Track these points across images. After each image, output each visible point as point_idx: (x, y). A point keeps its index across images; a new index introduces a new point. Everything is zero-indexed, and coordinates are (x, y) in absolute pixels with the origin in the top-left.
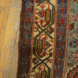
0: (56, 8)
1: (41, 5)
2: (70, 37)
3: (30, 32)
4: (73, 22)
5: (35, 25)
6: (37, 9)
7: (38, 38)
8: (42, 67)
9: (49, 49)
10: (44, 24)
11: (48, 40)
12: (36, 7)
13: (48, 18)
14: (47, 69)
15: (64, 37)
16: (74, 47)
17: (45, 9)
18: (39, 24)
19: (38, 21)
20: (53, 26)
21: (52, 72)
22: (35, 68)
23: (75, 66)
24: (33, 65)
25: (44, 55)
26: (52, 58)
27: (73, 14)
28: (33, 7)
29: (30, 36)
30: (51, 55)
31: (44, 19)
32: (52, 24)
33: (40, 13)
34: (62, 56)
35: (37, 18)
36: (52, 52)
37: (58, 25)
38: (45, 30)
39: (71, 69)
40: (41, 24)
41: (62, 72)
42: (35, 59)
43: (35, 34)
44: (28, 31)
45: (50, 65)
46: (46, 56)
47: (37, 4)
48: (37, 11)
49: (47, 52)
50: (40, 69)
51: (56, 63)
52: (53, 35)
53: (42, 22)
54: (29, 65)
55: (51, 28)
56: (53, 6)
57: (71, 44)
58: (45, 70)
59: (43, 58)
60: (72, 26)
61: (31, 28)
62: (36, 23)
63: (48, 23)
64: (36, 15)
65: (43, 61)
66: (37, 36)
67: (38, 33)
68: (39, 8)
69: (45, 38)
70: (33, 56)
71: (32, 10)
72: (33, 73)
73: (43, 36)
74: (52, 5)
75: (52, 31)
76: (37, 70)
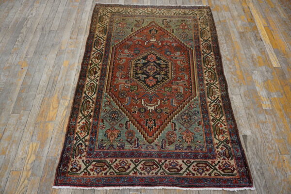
0: (213, 136)
1: (225, 138)
2: (200, 116)
3: (227, 119)
4: (200, 127)
5: (225, 123)
6: (227, 135)
7: (221, 115)
8: (213, 98)
9: (212, 109)
10: (219, 125)
11: (214, 115)
12: (228, 137)
13: (217, 129)
14: (210, 97)
15: (204, 117)
16: (195, 111)
17: (221, 135)
18: (223, 125)
19: (224, 127)
20: (212, 123)
21: (206, 95)
22: (218, 98)
23: (193, 100)
24: (220, 99)
25: (214, 105)
26: (209, 104)
27: (200, 132)
28: (231, 137)
29: (227, 117)
30: (210, 106)
31: (220, 128)
32: (214, 125)
33: (224, 132)
34: (202, 105)
35: (225, 128)
36: (209, 108)
37: (209, 124)
38: (218, 121)
39: (195, 98)
40: (221, 125)
41: (200, 96)
42: (220, 102)
43: (223, 118)
44: (229, 119)
45: (208, 100)
46: (212, 105)
47: (228, 139)
48: (226, 133)
49: (213, 108)
50: (214, 97)
51: (205, 101)
52: (212, 118)
53: (221, 126)
54: (223, 99)
55: (214, 122)
56: (215, 138)
57: (198, 112)
58: (211, 96)
59: (214, 103)
60: (199, 124)
61: (227, 121)
62: (225, 125)
63: (217, 125)
64: (227, 130)
65: (214, 102)
66: (221, 117)
67: (222, 118)
68: (226, 137)
69: (216, 115)
70: (221, 104)
71: (230, 134)
72: (218, 94)
73: (217, 117)
74: (217, 139)
75: (212, 120)
76: (216, 96)
